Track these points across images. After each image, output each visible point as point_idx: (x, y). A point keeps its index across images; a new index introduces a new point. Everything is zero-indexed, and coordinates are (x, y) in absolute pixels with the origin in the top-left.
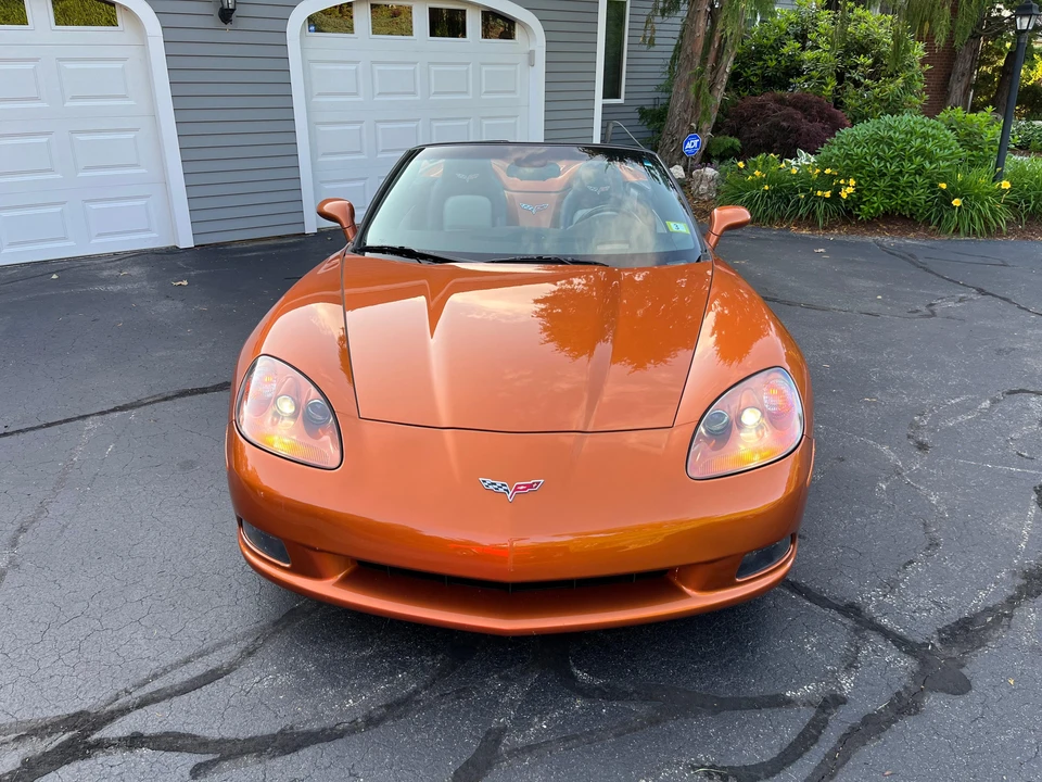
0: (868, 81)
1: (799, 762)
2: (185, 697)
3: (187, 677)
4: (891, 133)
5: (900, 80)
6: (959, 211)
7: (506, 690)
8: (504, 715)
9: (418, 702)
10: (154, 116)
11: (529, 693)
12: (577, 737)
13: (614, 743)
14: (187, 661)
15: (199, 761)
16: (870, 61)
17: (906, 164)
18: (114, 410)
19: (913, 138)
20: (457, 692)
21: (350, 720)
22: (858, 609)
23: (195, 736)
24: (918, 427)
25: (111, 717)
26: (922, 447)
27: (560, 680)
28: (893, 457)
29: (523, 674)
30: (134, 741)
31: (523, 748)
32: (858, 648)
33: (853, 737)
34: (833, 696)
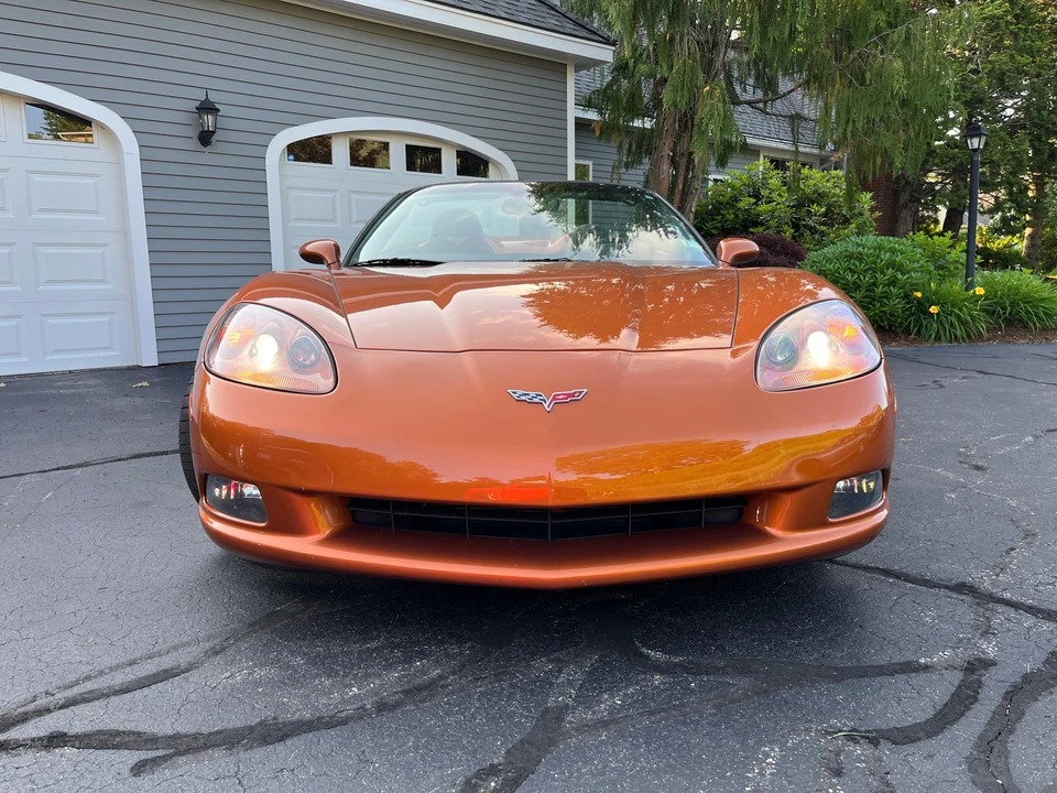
0: (823, 228)
1: (963, 720)
2: (128, 696)
3: (130, 677)
4: (860, 249)
5: (854, 225)
6: (938, 317)
7: (560, 671)
8: (561, 694)
9: (444, 686)
10: (125, 233)
11: (589, 673)
12: (664, 710)
13: (715, 714)
14: (131, 664)
15: (143, 757)
16: (823, 210)
17: (879, 276)
18: (58, 469)
19: (882, 252)
20: (495, 675)
21: (355, 706)
22: (972, 587)
23: (139, 733)
24: (968, 456)
25: (24, 718)
26: (978, 468)
27: (629, 660)
28: (951, 476)
29: (577, 656)
30: (55, 740)
31: (595, 724)
32: (988, 618)
33: (1019, 694)
34: (978, 660)
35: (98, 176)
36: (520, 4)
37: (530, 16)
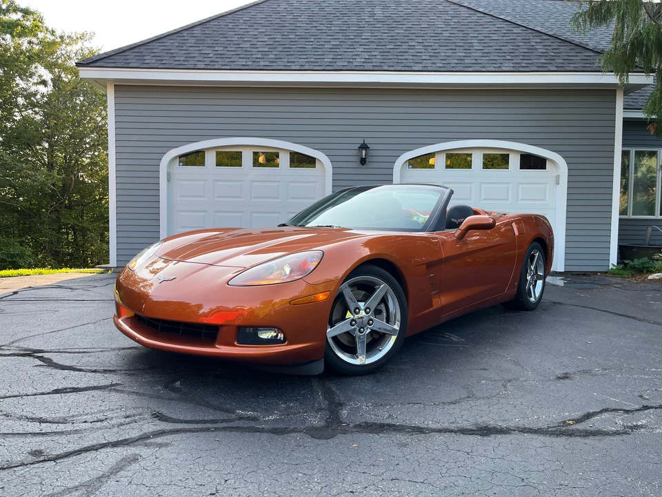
1: (193, 424)
2: (68, 354)
12: (137, 393)
14: (85, 348)
15: (41, 364)
23: (52, 360)
24: (587, 372)
27: (167, 382)
31: (117, 389)
33: (232, 429)
34: (255, 418)
35: (316, 182)
36: (576, 58)
37: (580, 65)
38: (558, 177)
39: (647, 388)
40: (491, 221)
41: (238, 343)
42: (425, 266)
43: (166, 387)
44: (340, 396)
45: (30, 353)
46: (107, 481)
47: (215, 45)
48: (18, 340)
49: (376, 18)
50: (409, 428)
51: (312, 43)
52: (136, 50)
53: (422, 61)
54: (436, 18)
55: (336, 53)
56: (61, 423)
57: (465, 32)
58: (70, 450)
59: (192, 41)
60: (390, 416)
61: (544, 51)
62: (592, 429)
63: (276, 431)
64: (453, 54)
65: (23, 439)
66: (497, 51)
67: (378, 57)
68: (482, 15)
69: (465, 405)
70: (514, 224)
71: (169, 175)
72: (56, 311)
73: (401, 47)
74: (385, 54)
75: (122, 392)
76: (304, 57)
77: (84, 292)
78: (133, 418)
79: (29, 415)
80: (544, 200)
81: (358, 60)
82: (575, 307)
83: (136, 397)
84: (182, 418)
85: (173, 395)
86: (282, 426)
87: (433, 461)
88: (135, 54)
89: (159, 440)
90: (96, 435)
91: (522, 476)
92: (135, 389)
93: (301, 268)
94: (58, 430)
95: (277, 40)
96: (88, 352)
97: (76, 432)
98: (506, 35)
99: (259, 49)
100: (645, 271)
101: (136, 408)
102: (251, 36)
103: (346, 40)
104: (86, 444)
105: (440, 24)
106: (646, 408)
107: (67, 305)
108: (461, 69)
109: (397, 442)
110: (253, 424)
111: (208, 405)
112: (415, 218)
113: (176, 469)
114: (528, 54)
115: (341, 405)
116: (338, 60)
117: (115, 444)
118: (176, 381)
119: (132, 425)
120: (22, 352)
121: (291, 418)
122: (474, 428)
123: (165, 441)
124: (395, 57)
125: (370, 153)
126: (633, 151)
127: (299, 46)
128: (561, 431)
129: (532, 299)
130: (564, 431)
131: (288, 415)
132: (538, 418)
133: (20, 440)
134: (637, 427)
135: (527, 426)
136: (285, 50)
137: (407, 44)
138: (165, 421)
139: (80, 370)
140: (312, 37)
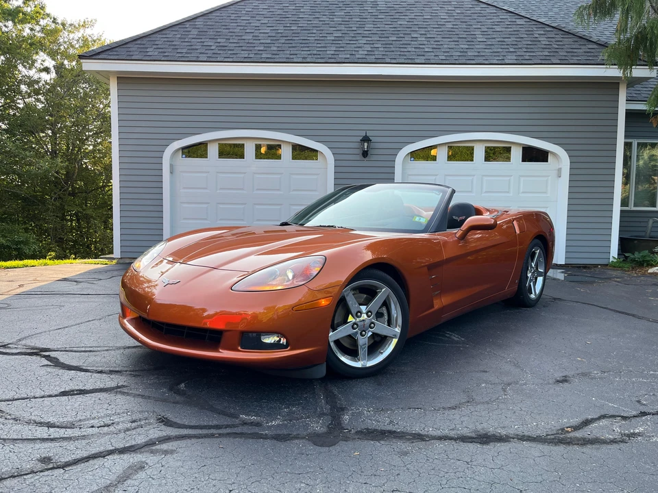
2: (74, 353)
3: (84, 349)
9: (121, 373)
14: (91, 347)
15: (48, 364)
20: (136, 375)
21: (96, 370)
23: (58, 360)
25: (52, 351)
26: (562, 381)
30: (46, 356)
33: (236, 435)
34: (258, 423)
35: (318, 174)
36: (579, 51)
37: (583, 58)
38: (560, 170)
39: (646, 393)
40: (493, 221)
41: (241, 348)
42: (426, 268)
43: (171, 389)
44: (342, 400)
45: (37, 352)
46: (114, 490)
47: (217, 37)
48: (25, 338)
49: (378, 8)
50: (411, 434)
51: (314, 35)
52: (139, 42)
53: (425, 54)
54: (439, 8)
55: (338, 46)
56: (69, 428)
57: (469, 23)
58: (78, 457)
59: (195, 32)
60: (391, 422)
61: (547, 43)
62: (590, 437)
63: (278, 438)
64: (456, 47)
65: (32, 445)
66: (500, 43)
67: (380, 49)
68: (486, 6)
69: (465, 410)
70: (515, 222)
71: (172, 166)
72: (61, 306)
73: (403, 39)
74: (388, 46)
75: (128, 394)
76: (306, 49)
77: (89, 285)
78: (139, 423)
79: (38, 419)
80: (545, 193)
81: (360, 52)
82: (575, 304)
83: (141, 400)
84: (186, 423)
85: (178, 398)
86: (285, 432)
87: (433, 471)
88: (137, 46)
89: (164, 446)
90: (103, 440)
91: (520, 487)
92: (140, 391)
93: (304, 273)
94: (65, 436)
95: (279, 31)
96: (93, 351)
97: (84, 437)
98: (509, 26)
99: (262, 41)
100: (645, 265)
101: (142, 411)
102: (253, 28)
103: (349, 32)
104: (94, 451)
105: (443, 15)
106: (644, 414)
107: (72, 300)
108: (464, 61)
109: (398, 450)
110: (256, 430)
111: (213, 410)
112: (417, 219)
113: (181, 478)
114: (531, 47)
115: (343, 409)
116: (341, 53)
117: (122, 451)
118: (181, 383)
119: (138, 430)
120: (29, 351)
121: (294, 425)
122: (473, 435)
123: (170, 448)
124: (397, 49)
125: (372, 145)
126: (635, 142)
127: (302, 38)
128: (559, 439)
129: (533, 296)
130: (563, 439)
131: (291, 421)
132: (537, 425)
133: (30, 446)
134: (634, 435)
135: (526, 434)
136: (287, 42)
137: (409, 36)
138: (171, 426)
139: (86, 371)
140: (314, 28)
